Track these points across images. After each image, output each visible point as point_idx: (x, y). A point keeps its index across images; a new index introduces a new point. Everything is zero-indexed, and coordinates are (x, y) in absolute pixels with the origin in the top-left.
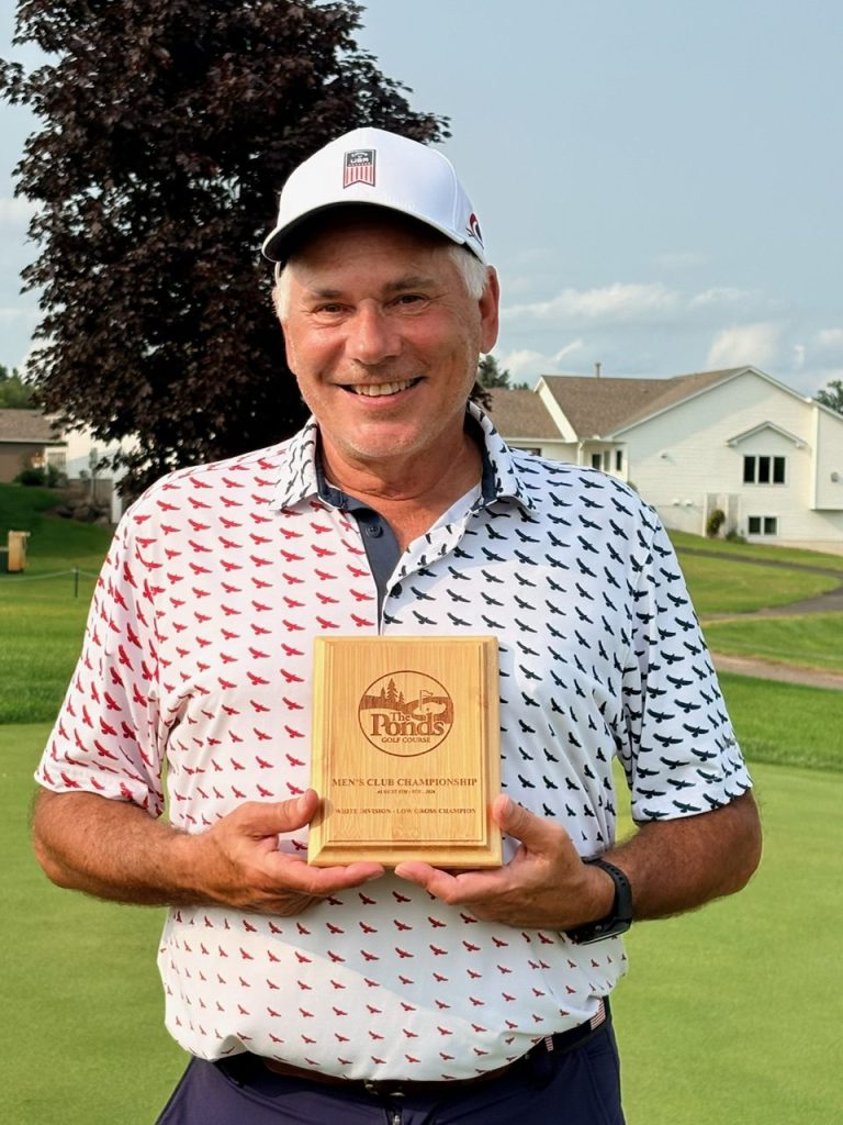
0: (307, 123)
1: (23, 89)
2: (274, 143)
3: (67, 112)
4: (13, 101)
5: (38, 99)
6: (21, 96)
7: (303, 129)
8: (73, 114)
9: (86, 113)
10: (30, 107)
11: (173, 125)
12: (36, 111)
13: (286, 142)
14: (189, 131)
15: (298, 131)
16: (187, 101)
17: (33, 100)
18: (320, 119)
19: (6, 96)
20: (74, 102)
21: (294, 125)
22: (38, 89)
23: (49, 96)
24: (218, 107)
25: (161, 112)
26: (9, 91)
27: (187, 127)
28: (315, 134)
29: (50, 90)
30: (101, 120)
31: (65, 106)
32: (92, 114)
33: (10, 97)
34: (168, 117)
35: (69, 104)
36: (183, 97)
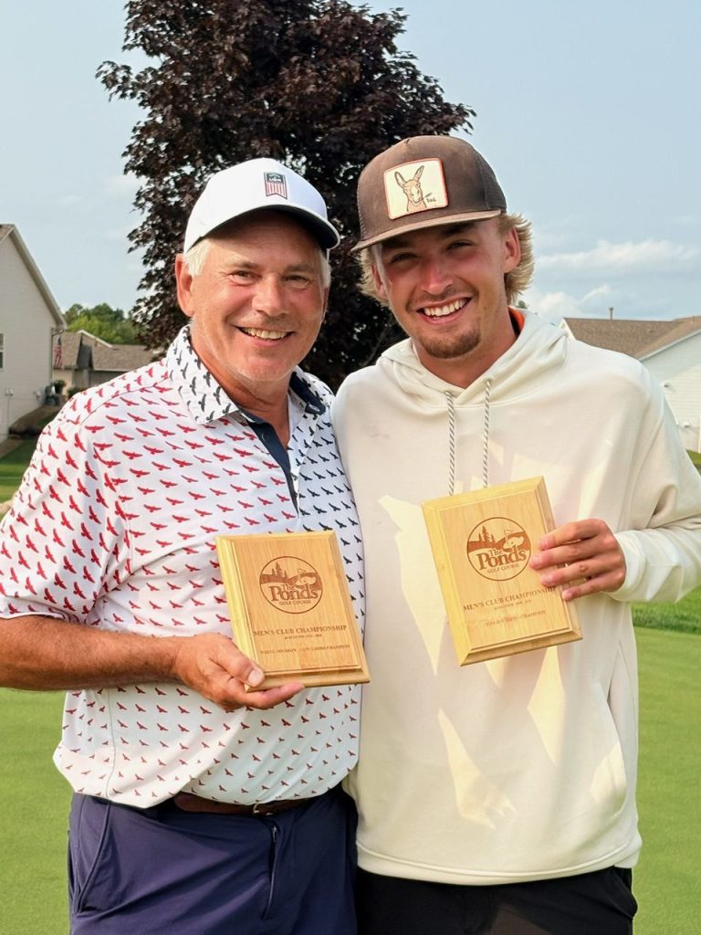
0: (360, 112)
1: (131, 86)
2: (333, 129)
3: (166, 105)
4: (123, 96)
5: (143, 95)
6: (129, 92)
7: (356, 118)
8: (170, 106)
9: (181, 106)
10: (136, 101)
11: (253, 116)
12: (141, 104)
13: (343, 129)
14: (264, 120)
15: (352, 119)
16: (262, 96)
17: (139, 95)
18: (370, 109)
19: (116, 92)
20: (171, 97)
21: (349, 114)
22: (143, 86)
23: (152, 92)
24: (287, 100)
25: (242, 105)
26: (119, 88)
27: (262, 117)
28: (364, 121)
29: (152, 87)
30: (193, 111)
31: (165, 101)
32: (186, 107)
33: (120, 93)
34: (246, 109)
35: (168, 99)
36: (260, 92)
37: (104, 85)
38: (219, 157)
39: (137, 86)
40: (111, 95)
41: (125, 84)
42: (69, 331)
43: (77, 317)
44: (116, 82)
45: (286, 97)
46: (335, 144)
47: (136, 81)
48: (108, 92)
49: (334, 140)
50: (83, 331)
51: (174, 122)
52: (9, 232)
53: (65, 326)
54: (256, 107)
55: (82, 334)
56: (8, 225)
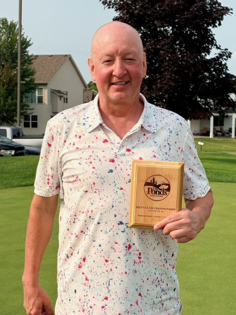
0: (192, 10)
1: (112, 4)
2: (182, 17)
3: (124, 10)
4: (109, 8)
5: (116, 7)
6: (111, 6)
7: (190, 12)
8: (126, 11)
9: (129, 10)
10: (114, 9)
11: (154, 13)
13: (186, 16)
14: (158, 14)
15: (189, 13)
16: (157, 6)
17: (115, 7)
18: (195, 9)
19: (107, 6)
20: (126, 7)
21: (188, 11)
22: (116, 4)
23: (119, 6)
24: (166, 7)
25: (150, 9)
26: (108, 5)
27: (157, 13)
28: (194, 13)
29: (119, 4)
30: (134, 12)
31: (124, 9)
32: (131, 11)
33: (108, 7)
34: (152, 10)
35: (125, 8)
36: (156, 4)
37: (103, 4)
38: (142, 28)
39: (114, 4)
40: (105, 7)
41: (110, 4)
42: (89, 90)
43: (92, 85)
44: (107, 3)
45: (166, 6)
46: (183, 22)
47: (114, 2)
48: (104, 6)
49: (183, 20)
50: (93, 90)
51: (127, 16)
52: (69, 57)
53: (88, 89)
54: (156, 10)
55: (93, 91)
56: (69, 55)
